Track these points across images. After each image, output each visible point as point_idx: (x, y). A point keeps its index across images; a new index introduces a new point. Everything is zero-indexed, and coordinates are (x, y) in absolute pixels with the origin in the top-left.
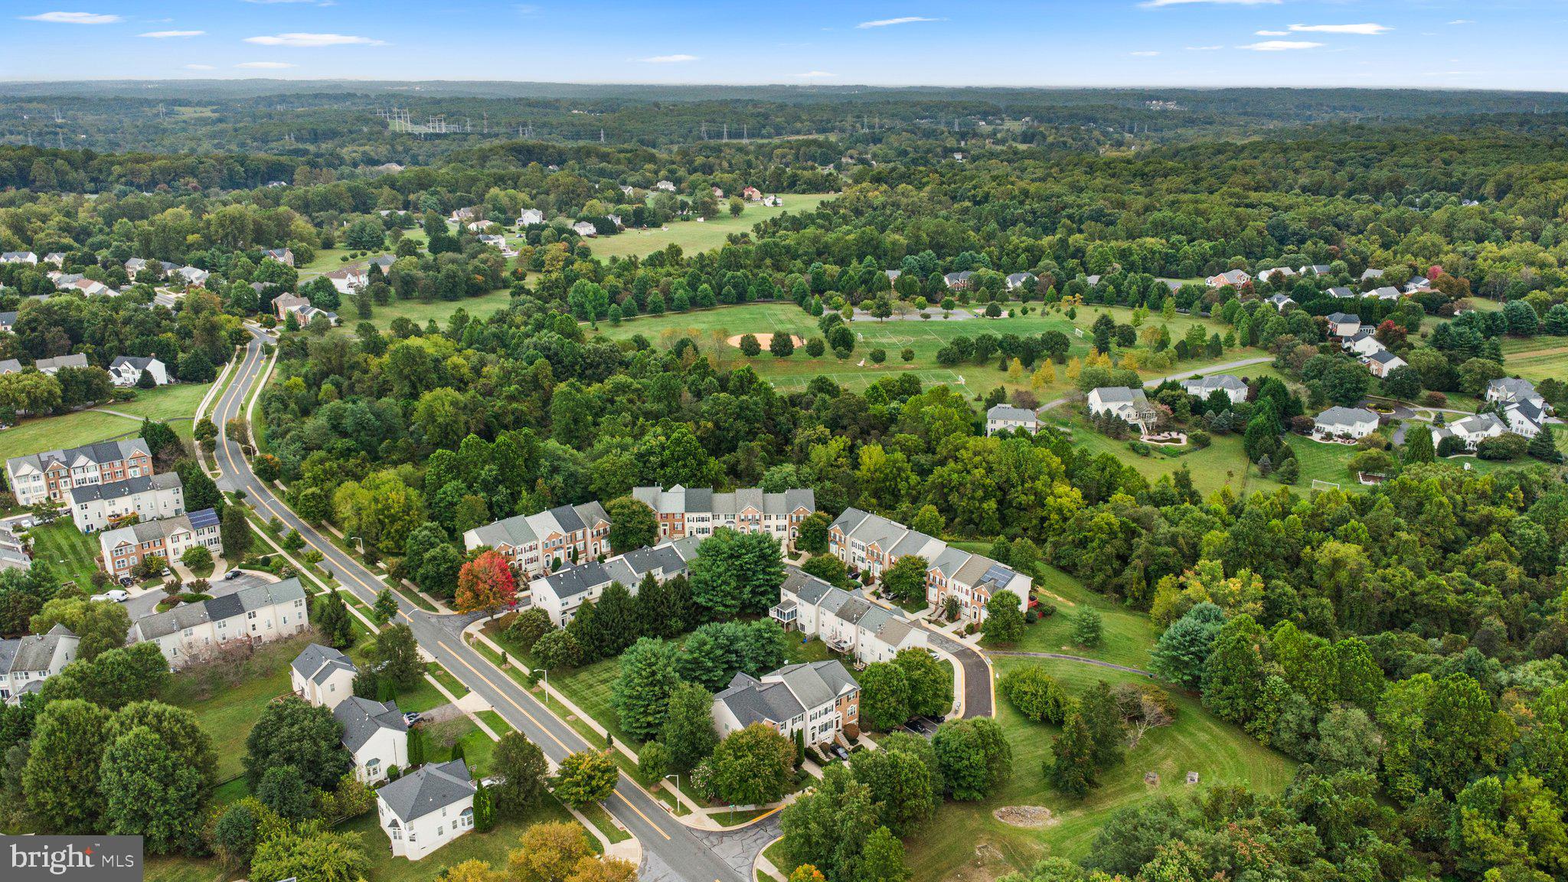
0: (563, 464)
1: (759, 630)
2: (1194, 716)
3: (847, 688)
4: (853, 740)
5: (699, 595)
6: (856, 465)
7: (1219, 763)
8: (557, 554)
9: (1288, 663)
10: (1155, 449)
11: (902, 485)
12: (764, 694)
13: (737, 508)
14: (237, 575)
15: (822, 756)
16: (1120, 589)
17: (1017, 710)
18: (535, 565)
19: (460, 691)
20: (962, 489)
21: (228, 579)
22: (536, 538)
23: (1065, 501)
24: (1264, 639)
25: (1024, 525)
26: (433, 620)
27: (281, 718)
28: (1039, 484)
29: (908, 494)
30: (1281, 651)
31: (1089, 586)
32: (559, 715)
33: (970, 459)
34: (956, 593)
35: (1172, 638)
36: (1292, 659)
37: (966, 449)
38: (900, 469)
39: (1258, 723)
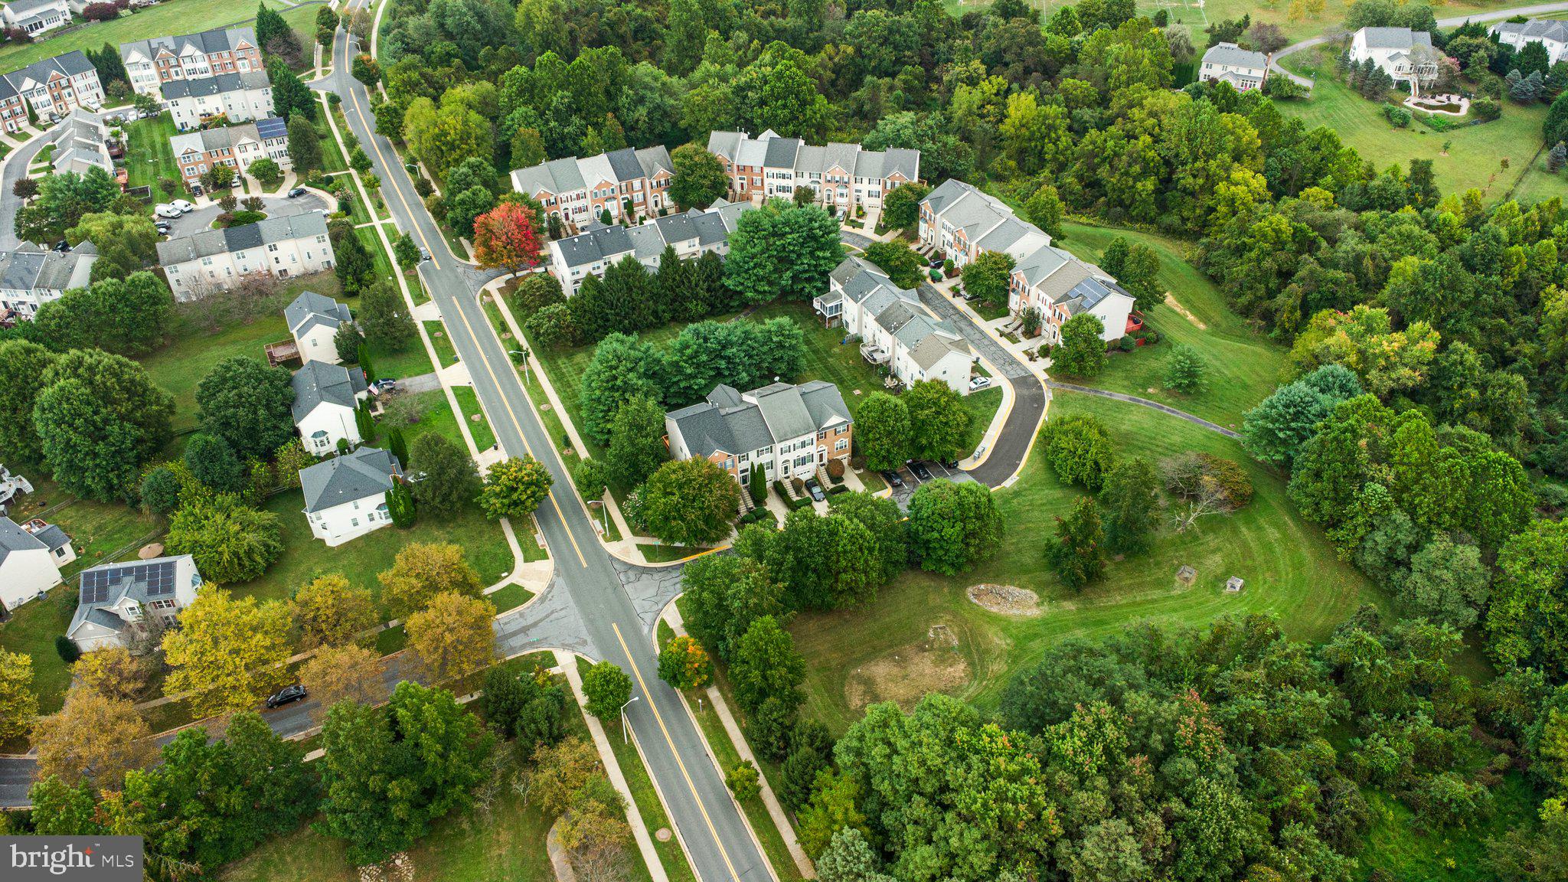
0: (649, 94)
1: (769, 331)
2: (1274, 504)
3: (835, 420)
4: (836, 478)
5: (729, 277)
6: (1002, 118)
7: (1276, 571)
8: (608, 205)
9: (1401, 469)
10: (1419, 118)
11: (1050, 147)
12: (729, 419)
13: (824, 166)
14: (301, 193)
15: (792, 493)
16: (1269, 317)
17: (1051, 466)
18: (583, 216)
19: (448, 358)
20: (1116, 161)
21: (292, 197)
22: (584, 185)
23: (1241, 191)
24: (1382, 431)
25: (1185, 214)
26: (460, 270)
27: (224, 380)
28: (1213, 164)
29: (1055, 159)
30: (1397, 452)
31: (1232, 305)
32: (533, 400)
33: (1142, 121)
34: (1039, 304)
35: (1272, 406)
36: (1409, 464)
37: (1142, 107)
38: (1051, 128)
39: (1340, 534)
